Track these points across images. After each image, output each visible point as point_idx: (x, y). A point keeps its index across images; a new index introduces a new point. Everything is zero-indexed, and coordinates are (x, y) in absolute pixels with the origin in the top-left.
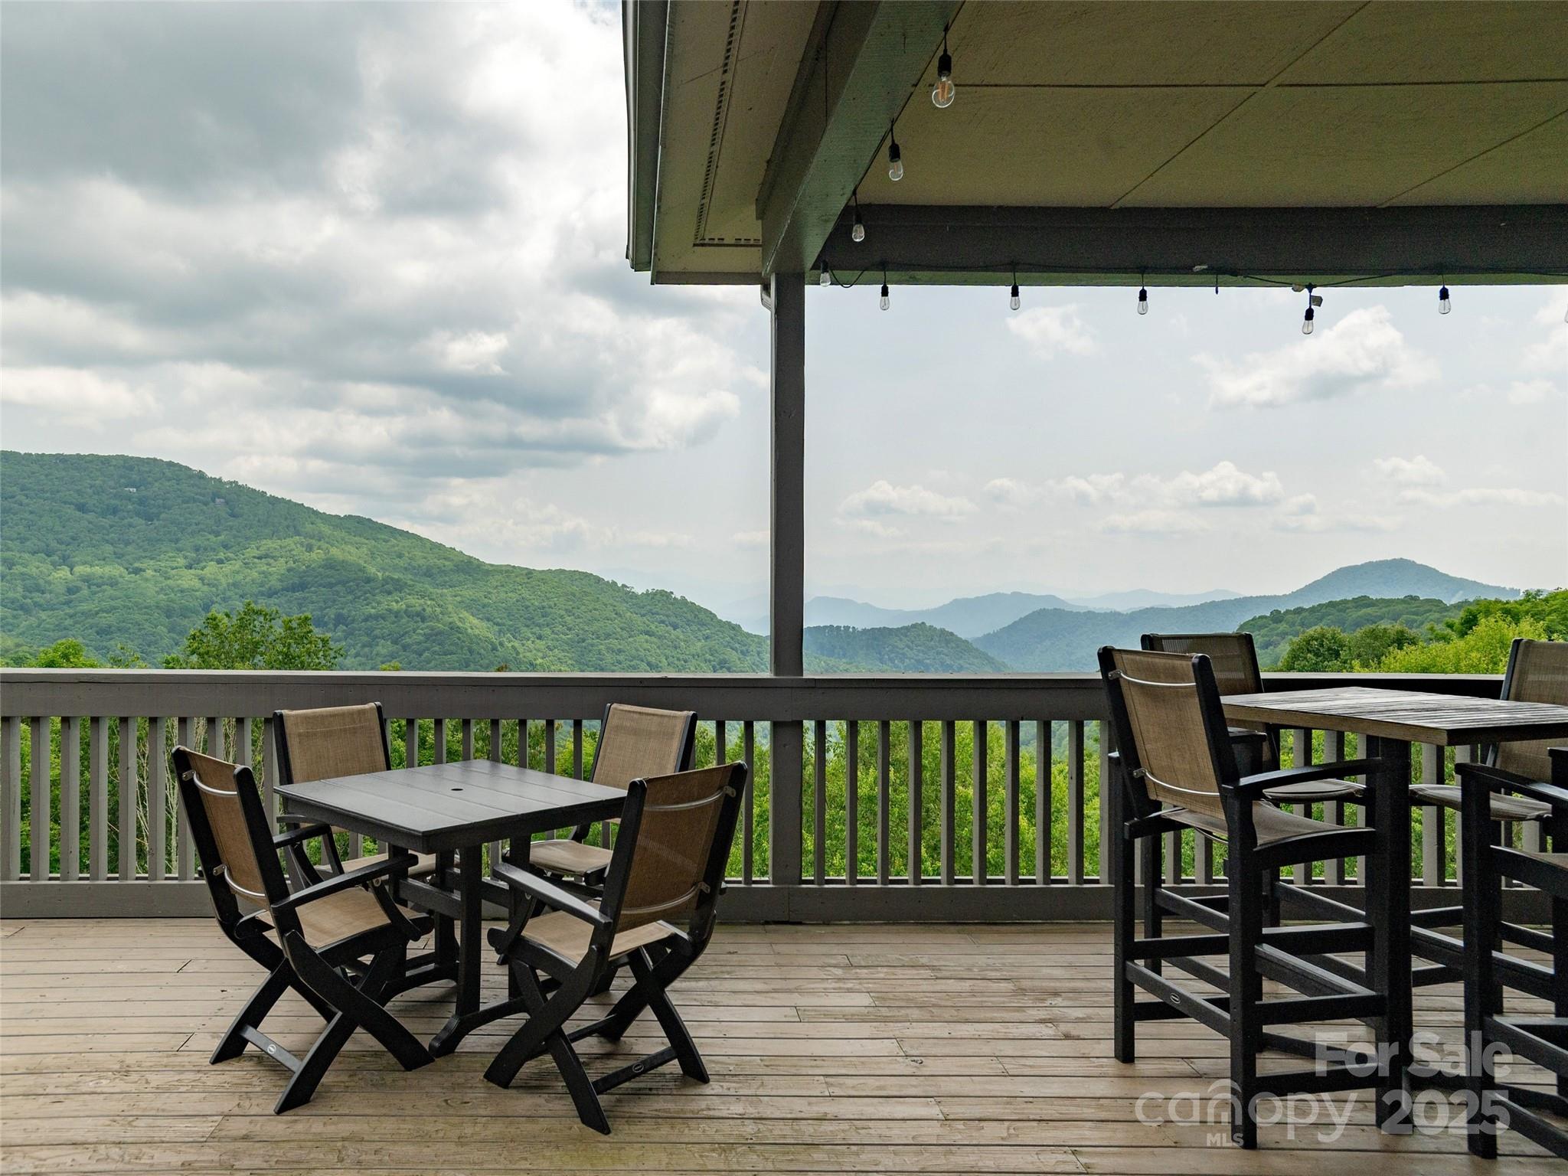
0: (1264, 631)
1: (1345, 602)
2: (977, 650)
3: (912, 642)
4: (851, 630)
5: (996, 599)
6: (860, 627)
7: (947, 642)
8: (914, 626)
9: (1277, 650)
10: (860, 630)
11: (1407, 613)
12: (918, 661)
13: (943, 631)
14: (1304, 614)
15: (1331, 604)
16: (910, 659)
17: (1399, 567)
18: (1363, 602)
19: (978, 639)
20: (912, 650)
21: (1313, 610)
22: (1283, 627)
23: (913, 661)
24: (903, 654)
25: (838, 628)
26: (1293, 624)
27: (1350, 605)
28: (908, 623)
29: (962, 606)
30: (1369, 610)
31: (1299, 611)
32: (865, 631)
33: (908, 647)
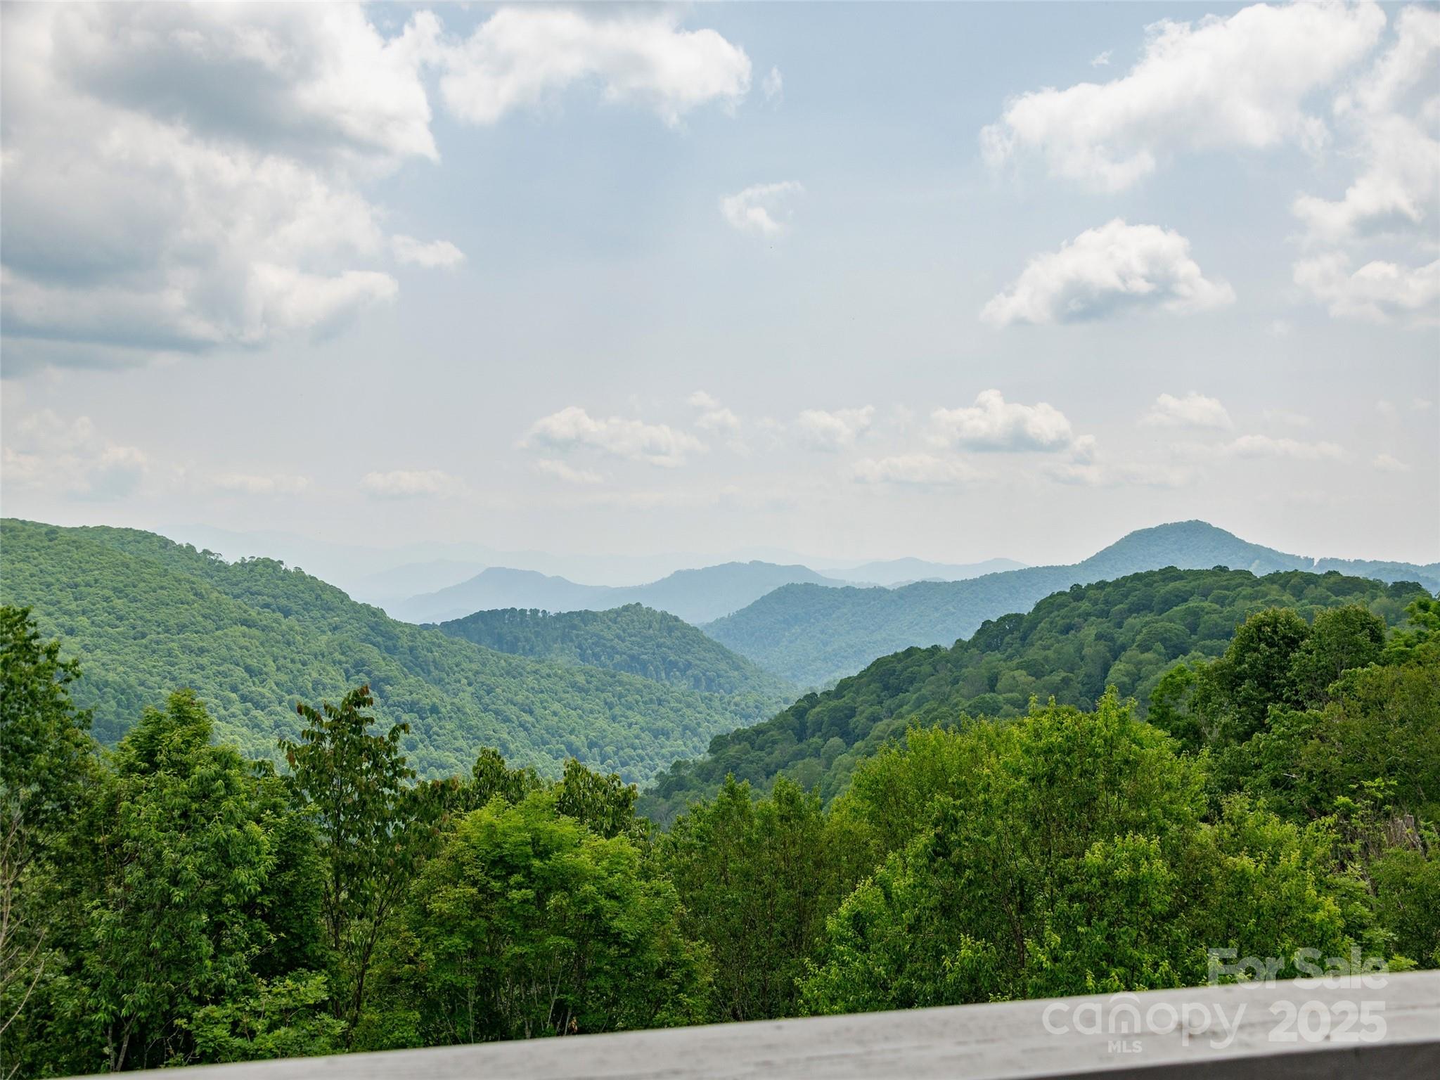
0: (1064, 611)
1: (1151, 573)
2: (709, 640)
3: (624, 631)
4: (540, 615)
5: (731, 569)
6: (552, 611)
7: (670, 630)
8: (626, 608)
9: (1081, 635)
10: (552, 614)
11: (1219, 588)
12: (632, 657)
13: (664, 615)
14: (1108, 590)
15: (1137, 577)
16: (622, 654)
17: (1195, 530)
18: (1170, 574)
19: (710, 625)
20: (623, 641)
21: (1117, 584)
22: (1085, 606)
23: (624, 656)
24: (613, 648)
25: (523, 611)
26: (1095, 603)
27: (1156, 578)
28: (617, 605)
29: (684, 580)
30: (1178, 584)
31: (1102, 585)
32: (559, 617)
33: (619, 637)
